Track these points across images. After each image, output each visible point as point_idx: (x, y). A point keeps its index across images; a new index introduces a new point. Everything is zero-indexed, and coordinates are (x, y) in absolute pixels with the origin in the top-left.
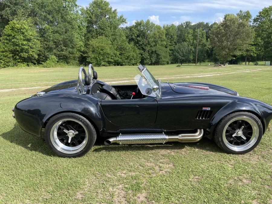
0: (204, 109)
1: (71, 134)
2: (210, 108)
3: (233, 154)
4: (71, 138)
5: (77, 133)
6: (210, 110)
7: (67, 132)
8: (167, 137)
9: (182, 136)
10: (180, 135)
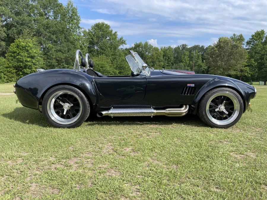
0: (188, 85)
1: (67, 106)
2: (194, 85)
3: (217, 128)
4: (66, 110)
5: (72, 105)
6: (194, 86)
7: (63, 105)
8: (155, 111)
9: (169, 110)
10: (167, 110)
